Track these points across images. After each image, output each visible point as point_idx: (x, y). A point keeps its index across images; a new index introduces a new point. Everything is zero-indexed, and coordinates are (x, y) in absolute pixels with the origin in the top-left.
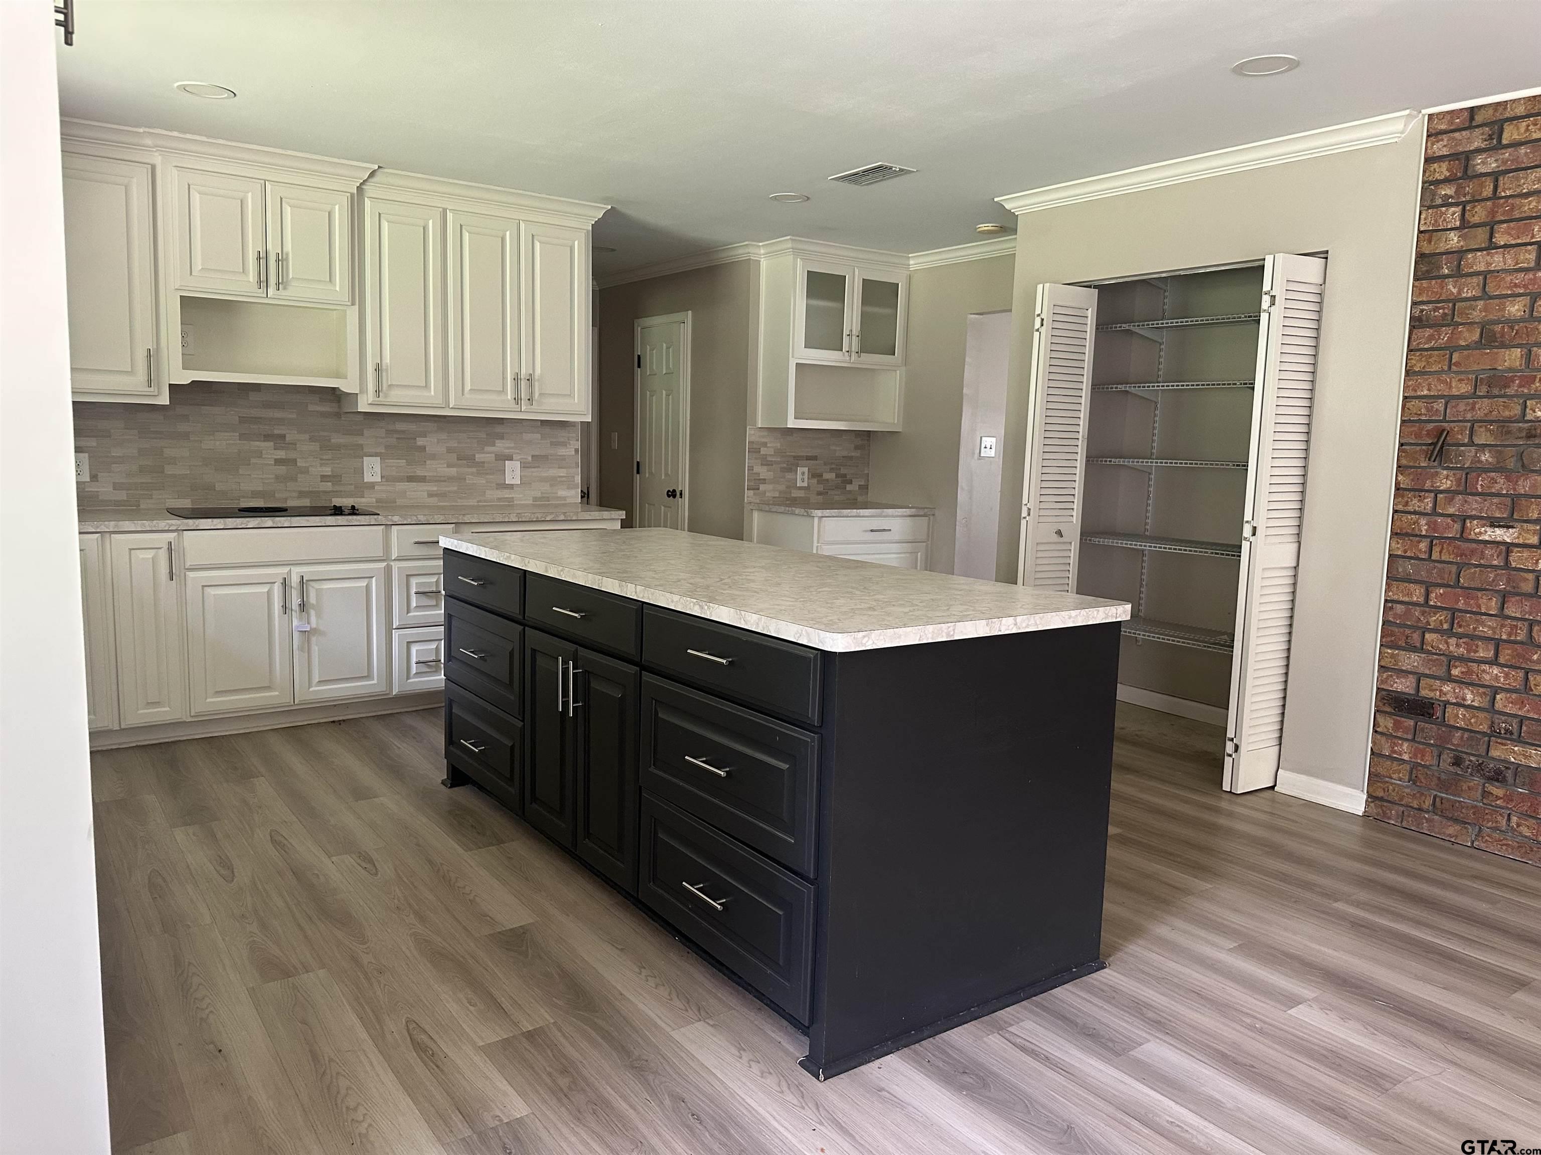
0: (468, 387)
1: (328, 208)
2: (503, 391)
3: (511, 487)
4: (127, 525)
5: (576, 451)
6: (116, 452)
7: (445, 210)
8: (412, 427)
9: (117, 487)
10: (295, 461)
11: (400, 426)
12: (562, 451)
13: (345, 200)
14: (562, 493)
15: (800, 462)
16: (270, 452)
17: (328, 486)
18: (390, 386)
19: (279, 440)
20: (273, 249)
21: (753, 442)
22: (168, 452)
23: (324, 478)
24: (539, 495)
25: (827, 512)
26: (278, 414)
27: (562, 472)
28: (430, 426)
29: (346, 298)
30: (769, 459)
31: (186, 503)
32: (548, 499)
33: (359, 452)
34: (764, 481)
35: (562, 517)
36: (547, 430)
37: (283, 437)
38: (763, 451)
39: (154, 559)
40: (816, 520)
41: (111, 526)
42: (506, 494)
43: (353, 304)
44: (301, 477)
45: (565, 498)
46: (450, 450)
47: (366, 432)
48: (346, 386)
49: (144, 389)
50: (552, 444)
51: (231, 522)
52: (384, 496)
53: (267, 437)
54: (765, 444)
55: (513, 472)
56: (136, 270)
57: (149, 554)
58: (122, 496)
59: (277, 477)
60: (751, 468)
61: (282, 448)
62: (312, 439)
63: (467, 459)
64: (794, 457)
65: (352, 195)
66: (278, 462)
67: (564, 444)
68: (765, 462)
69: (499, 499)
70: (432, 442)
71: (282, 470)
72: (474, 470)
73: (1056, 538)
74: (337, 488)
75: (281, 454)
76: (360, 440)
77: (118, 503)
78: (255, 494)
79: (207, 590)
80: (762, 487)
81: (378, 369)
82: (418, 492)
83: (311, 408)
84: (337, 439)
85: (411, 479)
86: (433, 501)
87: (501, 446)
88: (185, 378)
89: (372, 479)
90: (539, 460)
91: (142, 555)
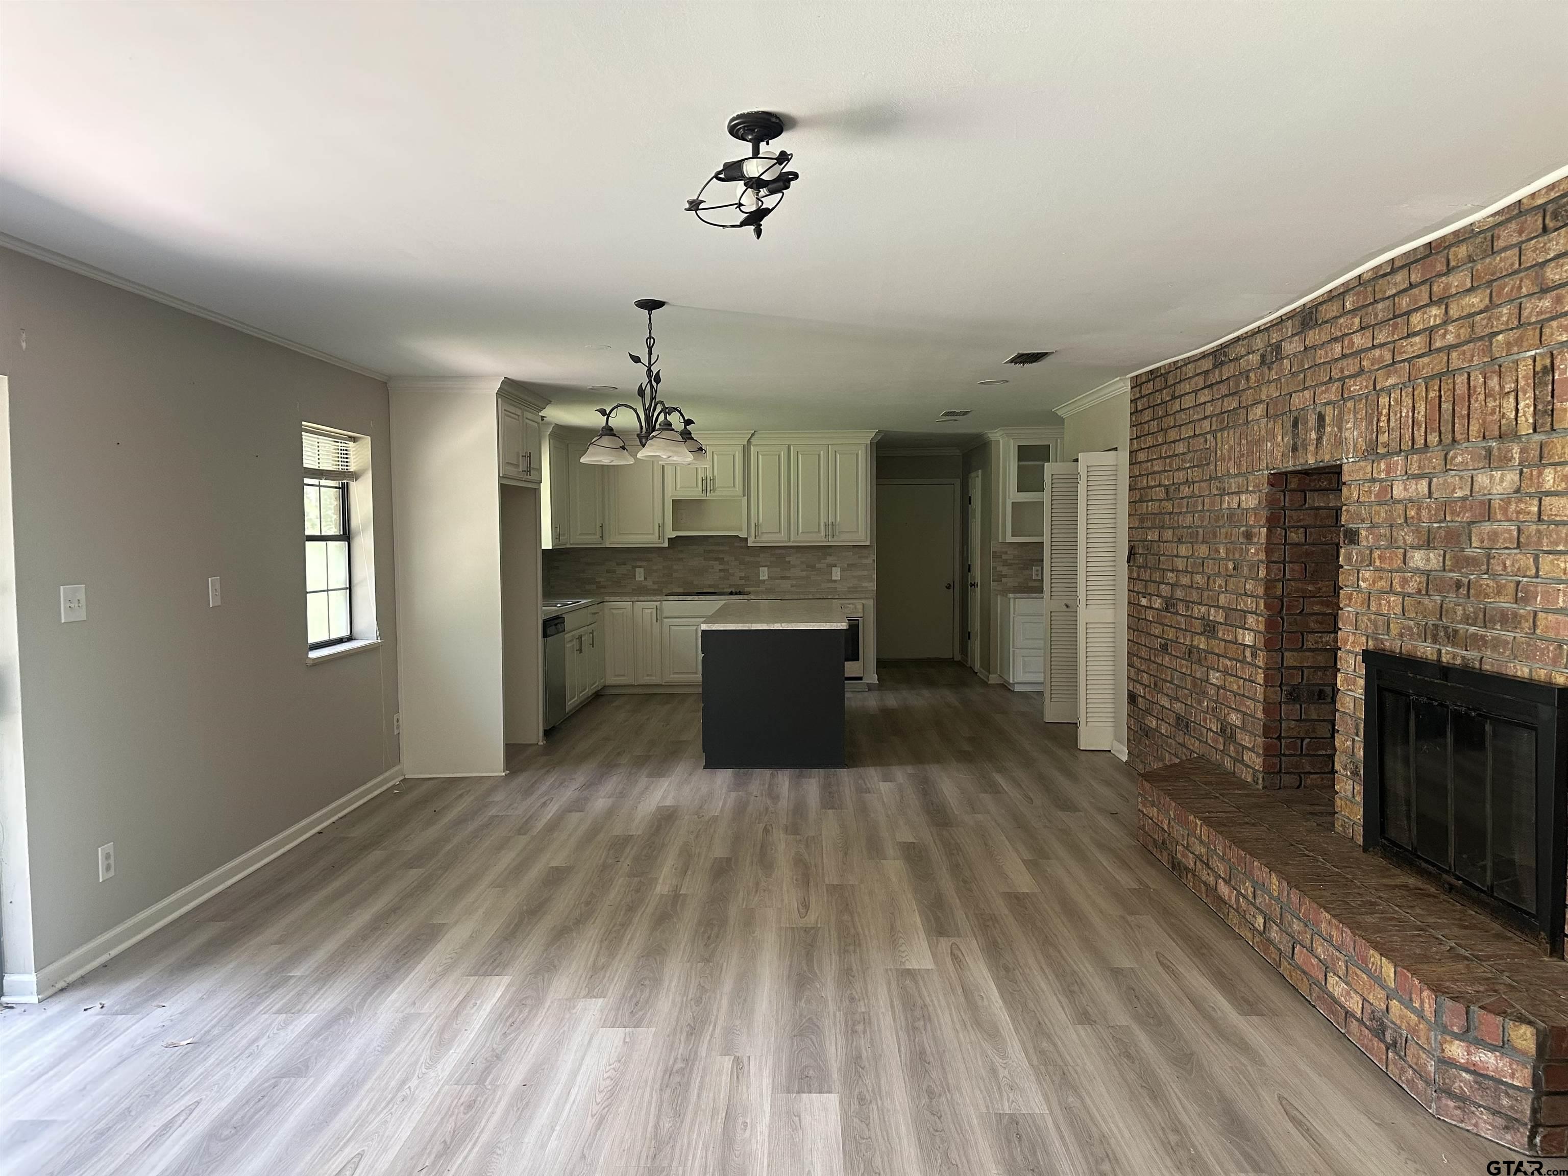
0: (801, 531)
1: (733, 453)
2: (819, 531)
3: (835, 581)
4: (641, 598)
5: (874, 560)
6: (655, 568)
7: (789, 446)
8: (783, 551)
9: (654, 583)
10: (728, 570)
11: (778, 551)
12: (865, 561)
13: (740, 448)
14: (865, 584)
15: (1035, 563)
16: (717, 566)
17: (743, 582)
18: (762, 533)
19: (720, 560)
20: (709, 475)
21: (996, 552)
22: (675, 567)
23: (741, 578)
24: (851, 585)
25: (1018, 595)
26: (721, 548)
27: (865, 573)
28: (792, 550)
29: (740, 493)
30: (1009, 561)
31: (681, 590)
32: (856, 588)
33: (758, 565)
34: (1005, 576)
35: (837, 597)
36: (856, 549)
37: (723, 559)
38: (1004, 557)
39: (651, 613)
40: (1012, 601)
41: (636, 598)
42: (833, 585)
43: (744, 496)
44: (731, 577)
45: (867, 587)
46: (802, 562)
47: (761, 555)
48: (743, 535)
49: (657, 540)
50: (859, 557)
51: (681, 598)
52: (769, 587)
53: (716, 559)
54: (1006, 553)
55: (836, 574)
56: (655, 490)
57: (649, 611)
58: (656, 587)
59: (720, 578)
60: (995, 568)
61: (722, 564)
62: (736, 559)
63: (812, 567)
64: (1031, 560)
65: (744, 446)
66: (720, 571)
67: (866, 557)
68: (1005, 563)
69: (828, 588)
70: (793, 559)
71: (722, 574)
72: (815, 573)
73: (1065, 608)
74: (747, 583)
75: (721, 567)
76: (759, 559)
77: (654, 590)
78: (710, 586)
79: (673, 628)
80: (1003, 580)
81: (757, 526)
82: (786, 585)
83: (736, 544)
84: (747, 559)
85: (783, 578)
86: (794, 589)
87: (830, 560)
88: (674, 535)
89: (764, 578)
90: (851, 566)
91: (647, 611)
